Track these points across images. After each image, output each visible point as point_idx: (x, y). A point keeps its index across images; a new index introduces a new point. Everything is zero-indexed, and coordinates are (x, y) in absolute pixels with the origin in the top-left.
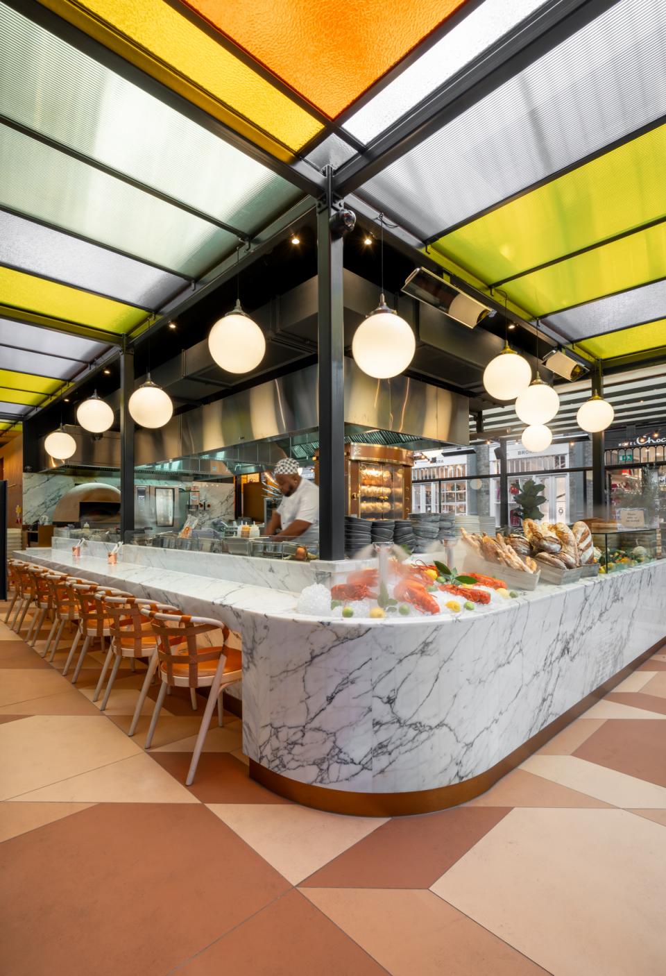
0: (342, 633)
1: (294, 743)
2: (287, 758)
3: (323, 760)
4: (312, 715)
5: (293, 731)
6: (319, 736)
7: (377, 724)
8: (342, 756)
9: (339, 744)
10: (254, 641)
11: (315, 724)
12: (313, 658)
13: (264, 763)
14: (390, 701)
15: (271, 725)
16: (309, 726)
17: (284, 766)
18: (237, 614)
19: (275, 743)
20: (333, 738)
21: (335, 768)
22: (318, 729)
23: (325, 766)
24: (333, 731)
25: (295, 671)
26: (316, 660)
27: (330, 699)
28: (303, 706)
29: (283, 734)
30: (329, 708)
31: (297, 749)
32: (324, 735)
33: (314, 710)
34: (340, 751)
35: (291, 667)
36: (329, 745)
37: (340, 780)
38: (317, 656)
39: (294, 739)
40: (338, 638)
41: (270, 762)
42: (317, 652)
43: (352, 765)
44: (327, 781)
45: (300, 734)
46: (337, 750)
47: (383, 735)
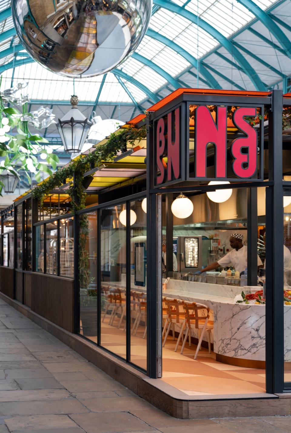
0: (242, 307)
1: (228, 344)
2: (226, 349)
3: (236, 349)
4: (233, 334)
5: (228, 340)
6: (235, 341)
7: (253, 337)
8: (242, 347)
9: (241, 343)
10: (217, 312)
11: (234, 337)
12: (233, 316)
13: (220, 353)
14: (257, 330)
15: (221, 339)
16: (232, 338)
17: (225, 352)
18: (212, 303)
19: (223, 345)
20: (239, 342)
21: (240, 351)
22: (235, 339)
23: (237, 351)
24: (239, 339)
25: (228, 320)
26: (234, 316)
27: (238, 329)
28: (231, 331)
29: (225, 342)
30: (238, 332)
31: (229, 346)
32: (237, 341)
33: (234, 333)
34: (241, 346)
35: (227, 319)
36: (238, 344)
37: (242, 355)
38: (235, 315)
39: (228, 343)
40: (241, 309)
41: (221, 352)
42: (235, 314)
43: (245, 350)
44: (237, 356)
45: (230, 341)
46: (240, 345)
47: (255, 341)
